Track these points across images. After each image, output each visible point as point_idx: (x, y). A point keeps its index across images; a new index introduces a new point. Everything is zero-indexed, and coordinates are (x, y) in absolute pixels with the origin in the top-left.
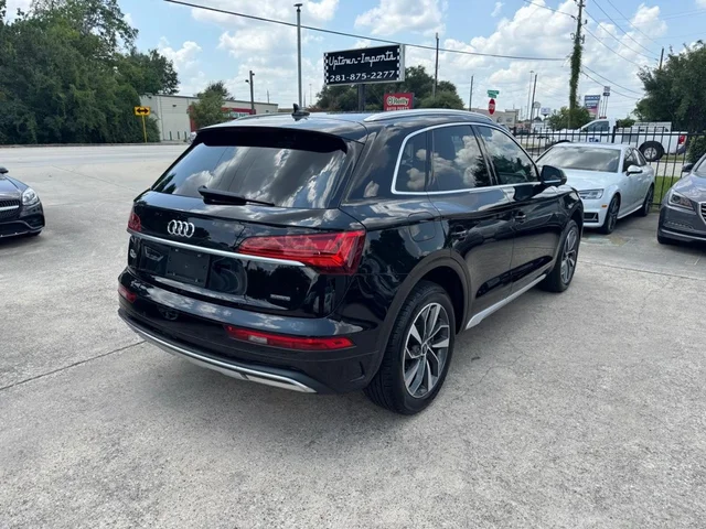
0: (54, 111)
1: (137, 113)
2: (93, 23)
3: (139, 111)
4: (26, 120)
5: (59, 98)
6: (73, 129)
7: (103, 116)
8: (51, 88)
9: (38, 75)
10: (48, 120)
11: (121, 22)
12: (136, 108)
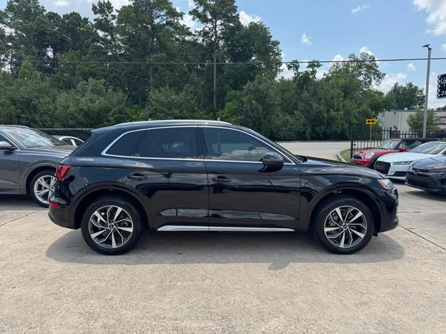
0: (321, 123)
1: (367, 123)
2: (360, 74)
3: (369, 122)
4: (306, 129)
5: (324, 117)
6: (328, 133)
7: (346, 125)
8: (320, 112)
9: (315, 105)
10: (317, 129)
11: (377, 70)
12: (367, 120)
